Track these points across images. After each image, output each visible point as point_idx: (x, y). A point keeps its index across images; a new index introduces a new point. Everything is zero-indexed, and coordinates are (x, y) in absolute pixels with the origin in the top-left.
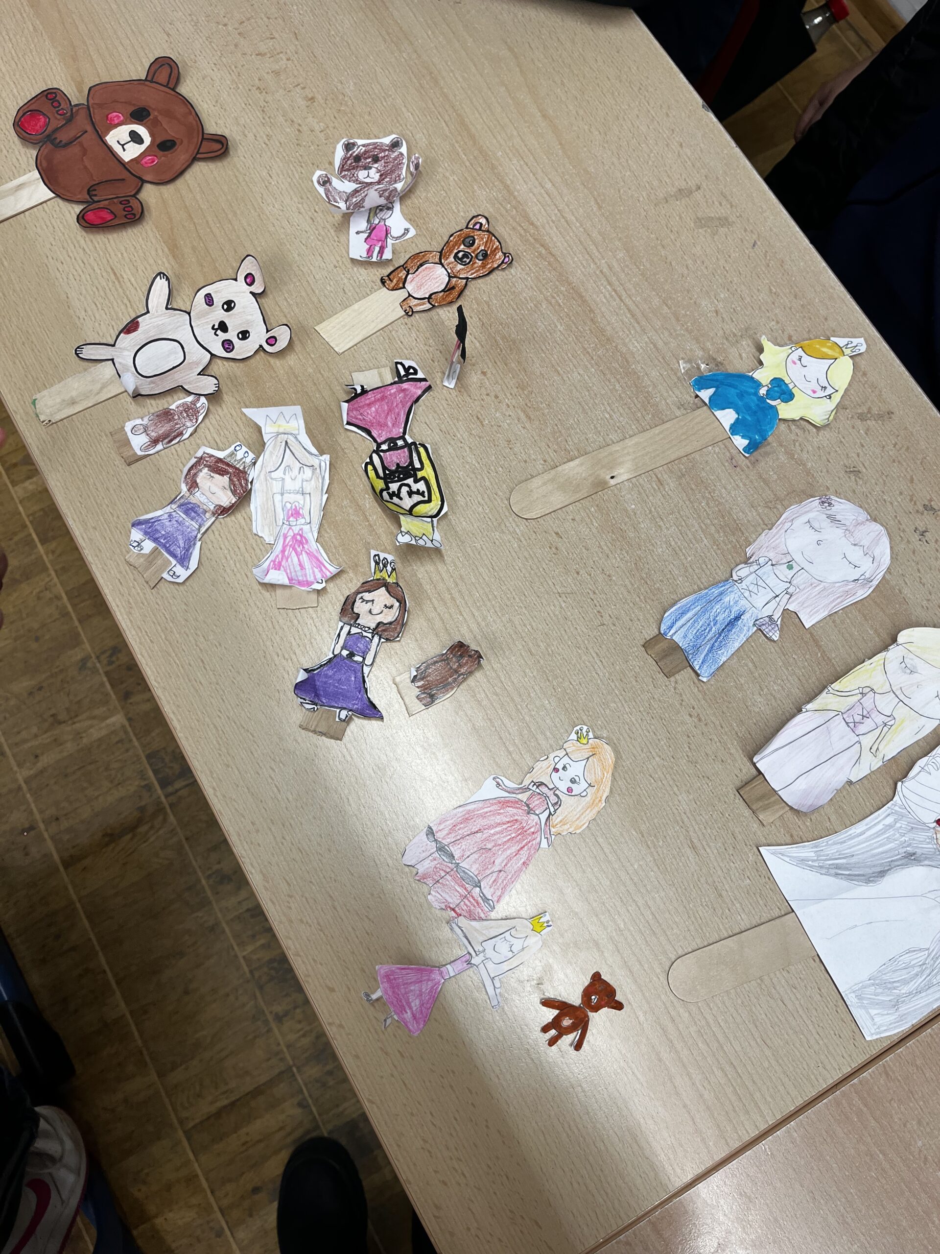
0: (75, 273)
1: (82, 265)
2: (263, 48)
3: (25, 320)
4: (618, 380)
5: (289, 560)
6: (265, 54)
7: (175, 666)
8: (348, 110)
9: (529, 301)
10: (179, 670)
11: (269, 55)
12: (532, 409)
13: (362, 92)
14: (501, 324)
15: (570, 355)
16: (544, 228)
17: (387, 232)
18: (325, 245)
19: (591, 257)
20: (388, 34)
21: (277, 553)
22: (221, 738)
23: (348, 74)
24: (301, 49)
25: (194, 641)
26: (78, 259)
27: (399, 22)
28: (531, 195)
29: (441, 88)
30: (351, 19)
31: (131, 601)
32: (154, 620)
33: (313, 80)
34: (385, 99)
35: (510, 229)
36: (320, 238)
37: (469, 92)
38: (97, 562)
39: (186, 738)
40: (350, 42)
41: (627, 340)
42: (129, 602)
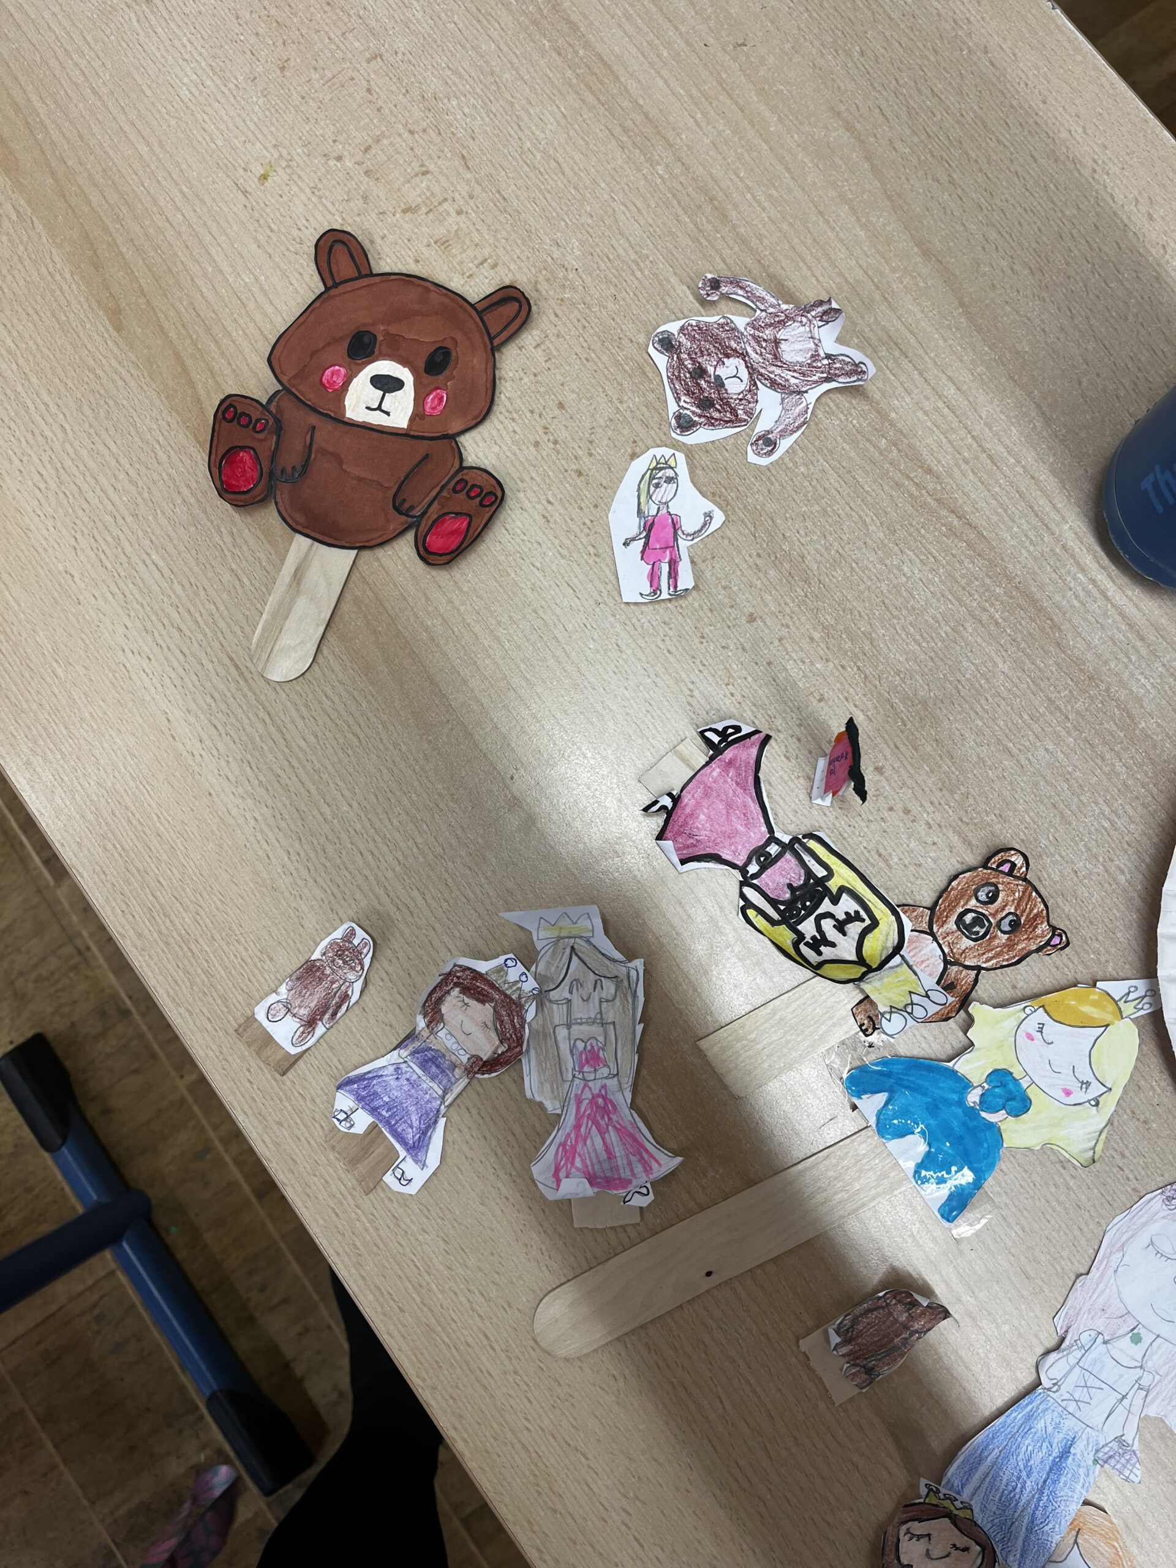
0: (173, 675)
1: (181, 658)
2: (413, 196)
3: (109, 771)
4: (1118, 755)
5: (588, 1142)
6: (418, 207)
7: (444, 1348)
8: (577, 297)
9: (942, 623)
10: (452, 1355)
11: (424, 209)
12: (972, 827)
13: (596, 259)
14: (898, 673)
15: (1026, 717)
16: (951, 476)
17: (675, 526)
18: (575, 566)
19: (1042, 521)
20: (626, 130)
21: (568, 1130)
22: (536, 1465)
23: (567, 224)
24: (478, 189)
25: (467, 1305)
26: (172, 646)
27: (641, 102)
28: (920, 414)
29: (734, 227)
30: (557, 110)
31: (358, 1244)
32: (400, 1272)
33: (508, 248)
34: (637, 264)
35: (892, 488)
36: (564, 552)
37: (785, 226)
38: (293, 1181)
39: (482, 1469)
40: (561, 160)
41: (1126, 676)
42: (354, 1245)
